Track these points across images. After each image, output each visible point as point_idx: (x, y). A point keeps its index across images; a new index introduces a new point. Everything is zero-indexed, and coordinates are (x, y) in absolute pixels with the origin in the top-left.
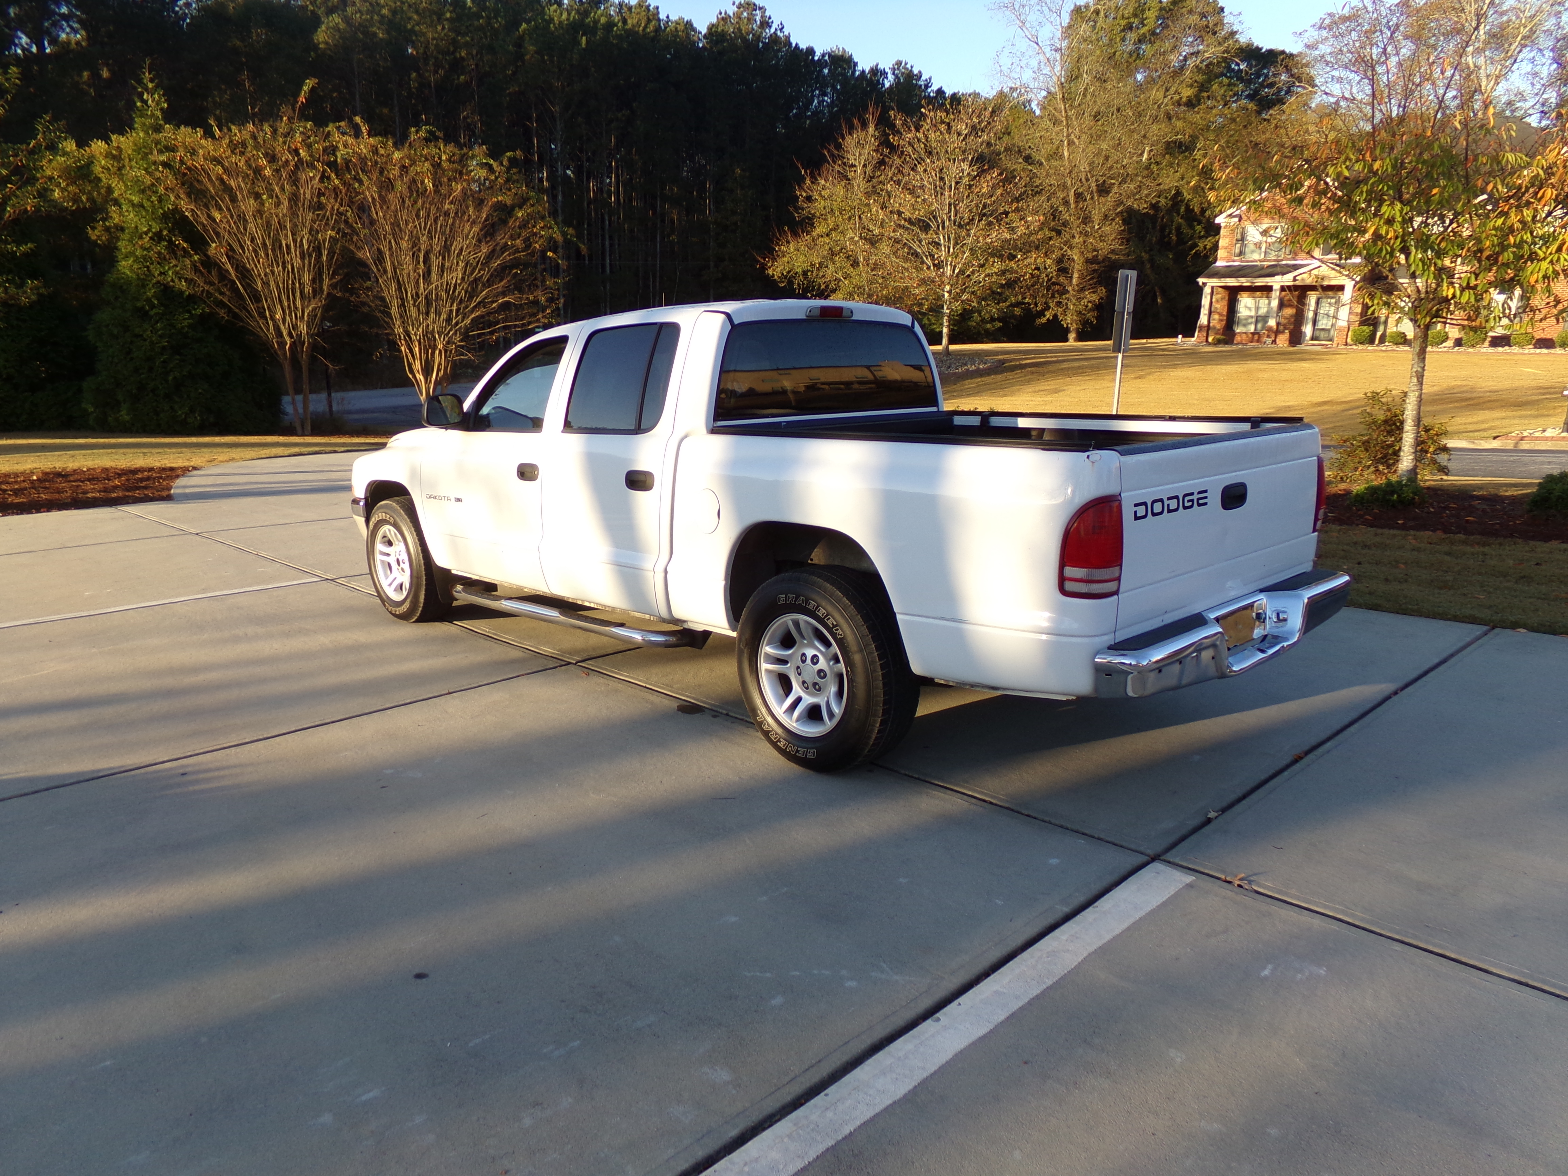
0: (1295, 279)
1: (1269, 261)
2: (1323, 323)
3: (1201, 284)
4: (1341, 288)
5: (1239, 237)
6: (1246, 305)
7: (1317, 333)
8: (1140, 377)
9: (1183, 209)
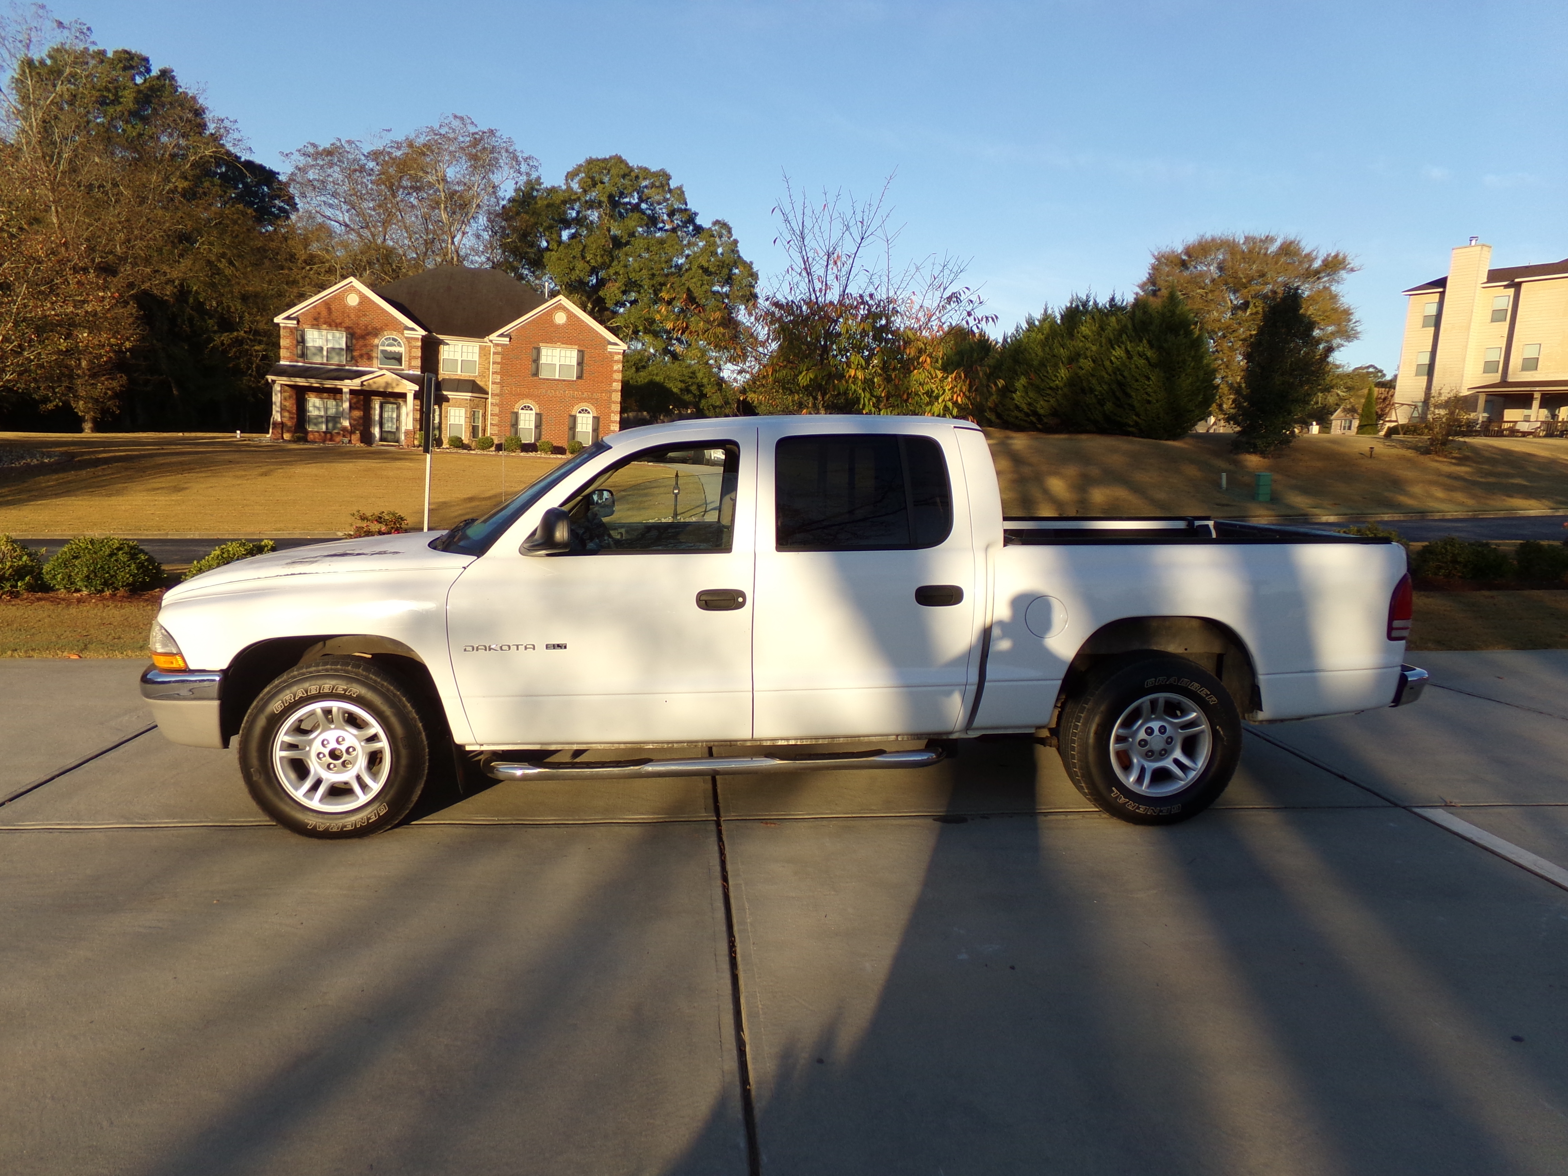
0: (362, 384)
1: (332, 365)
2: (388, 427)
3: (270, 381)
4: (403, 396)
5: (299, 339)
6: (315, 405)
7: (385, 435)
8: (265, 474)
9: (191, 300)
